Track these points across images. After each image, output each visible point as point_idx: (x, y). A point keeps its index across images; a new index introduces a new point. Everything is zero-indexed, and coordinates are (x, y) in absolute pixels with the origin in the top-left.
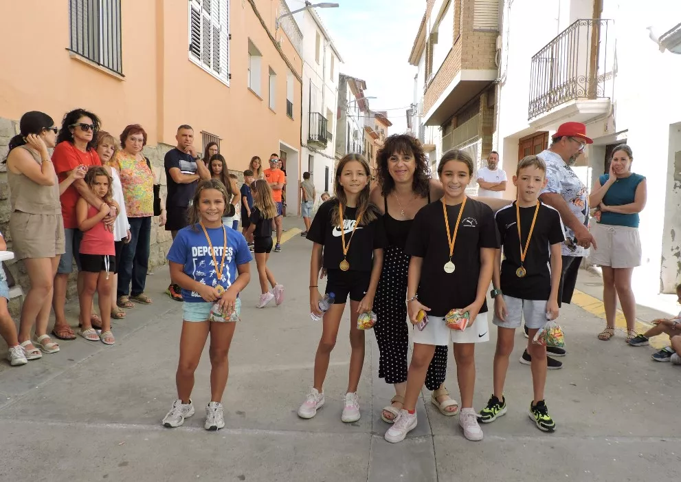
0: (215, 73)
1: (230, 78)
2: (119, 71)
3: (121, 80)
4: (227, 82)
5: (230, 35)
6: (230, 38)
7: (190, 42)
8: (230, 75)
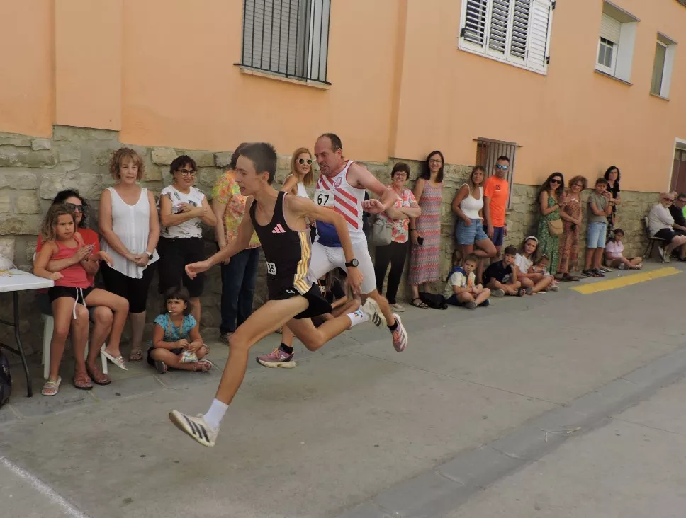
0: (516, 61)
1: (548, 62)
2: (322, 78)
3: (324, 90)
4: (543, 70)
5: (553, 4)
6: (554, 8)
7: (463, 25)
8: (548, 58)
